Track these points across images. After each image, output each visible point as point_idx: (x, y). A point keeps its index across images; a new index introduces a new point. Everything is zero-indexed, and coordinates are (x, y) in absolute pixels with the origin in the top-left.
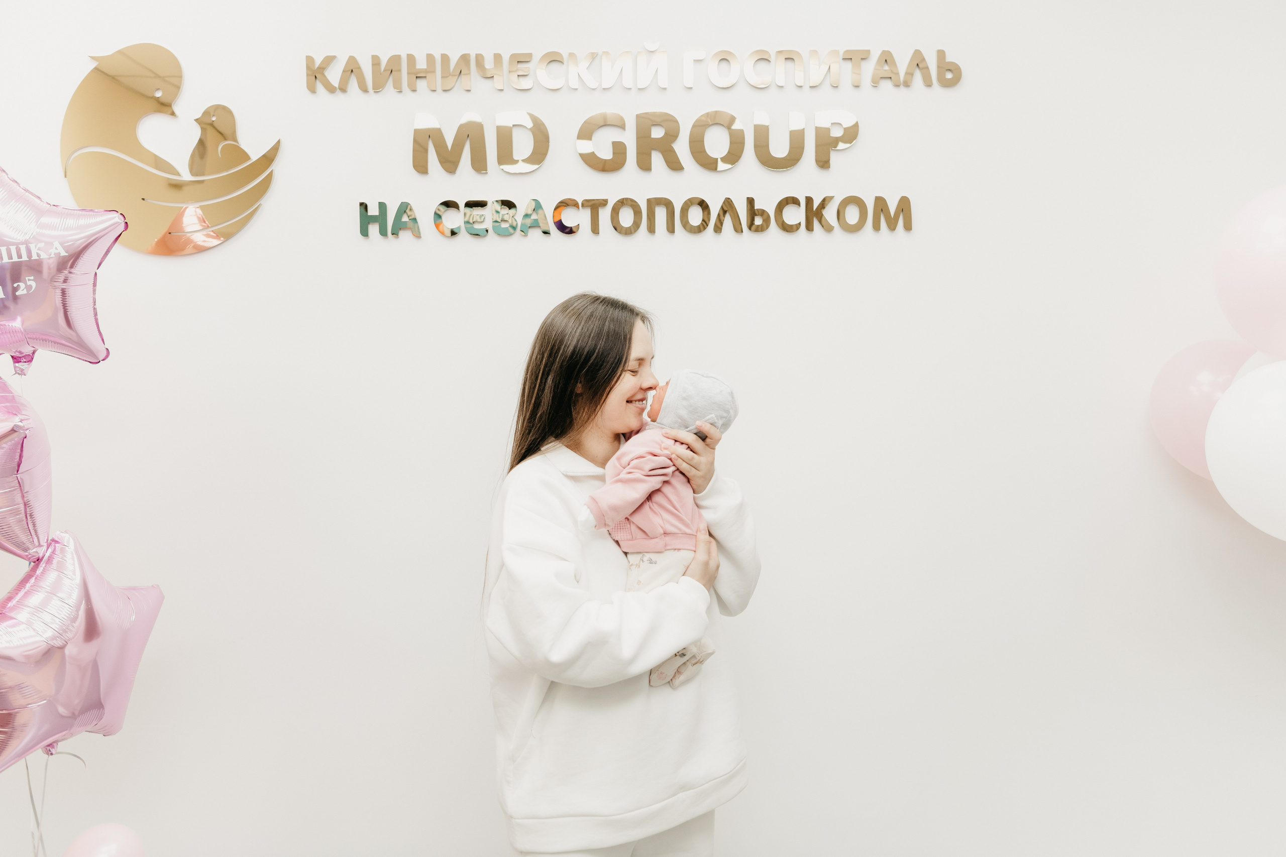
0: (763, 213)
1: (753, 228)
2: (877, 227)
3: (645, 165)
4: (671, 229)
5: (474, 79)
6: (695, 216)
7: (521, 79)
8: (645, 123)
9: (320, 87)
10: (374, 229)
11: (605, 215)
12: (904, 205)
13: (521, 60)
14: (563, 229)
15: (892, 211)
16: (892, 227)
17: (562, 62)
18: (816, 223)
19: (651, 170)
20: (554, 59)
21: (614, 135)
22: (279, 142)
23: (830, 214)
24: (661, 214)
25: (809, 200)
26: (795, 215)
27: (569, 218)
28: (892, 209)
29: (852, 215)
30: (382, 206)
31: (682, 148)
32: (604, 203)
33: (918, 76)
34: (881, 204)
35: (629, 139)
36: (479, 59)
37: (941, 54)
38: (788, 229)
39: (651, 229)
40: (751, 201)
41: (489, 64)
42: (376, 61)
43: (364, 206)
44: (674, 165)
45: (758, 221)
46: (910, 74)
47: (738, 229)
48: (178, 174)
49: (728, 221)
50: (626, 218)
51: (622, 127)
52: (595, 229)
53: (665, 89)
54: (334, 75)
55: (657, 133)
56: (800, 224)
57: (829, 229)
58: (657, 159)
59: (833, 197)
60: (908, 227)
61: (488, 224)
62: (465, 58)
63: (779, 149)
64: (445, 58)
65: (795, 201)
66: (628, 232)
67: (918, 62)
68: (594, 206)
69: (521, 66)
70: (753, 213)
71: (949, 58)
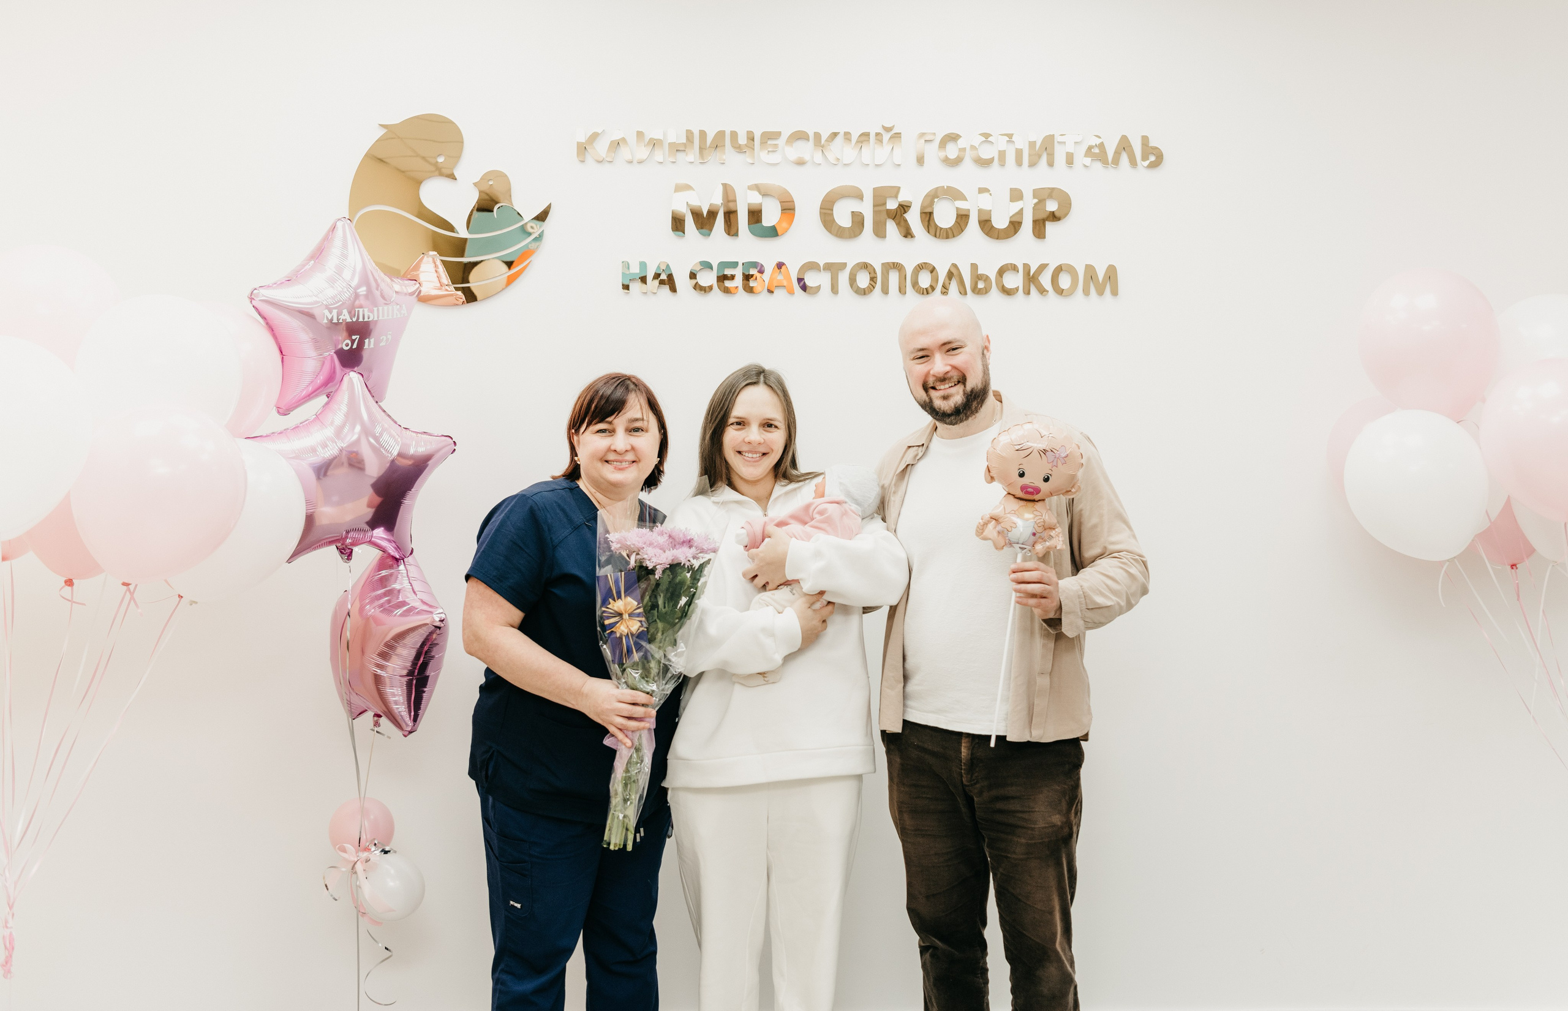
0: (986, 279)
1: (977, 290)
2: (1086, 292)
3: (880, 232)
4: (902, 290)
5: (729, 153)
6: (925, 280)
7: (770, 154)
8: (880, 196)
9: (589, 159)
10: (635, 287)
11: (844, 278)
12: (1112, 274)
13: (769, 137)
14: (804, 288)
15: (1101, 278)
16: (1101, 293)
17: (807, 139)
18: (1033, 290)
19: (885, 237)
20: (799, 136)
21: (853, 205)
22: (549, 207)
23: (1045, 280)
24: (894, 278)
25: (1027, 267)
26: (1013, 281)
27: (811, 280)
28: (1101, 275)
29: (1065, 282)
30: (643, 265)
31: (913, 218)
32: (844, 265)
33: (1124, 158)
34: (1090, 271)
35: (867, 209)
36: (734, 135)
37: (1145, 140)
38: (1007, 292)
39: (885, 291)
40: (974, 267)
41: (742, 140)
42: (640, 134)
43: (627, 266)
44: (908, 234)
45: (981, 285)
46: (1117, 154)
47: (963, 292)
48: (458, 233)
49: (954, 287)
50: (863, 281)
51: (860, 197)
52: (834, 289)
53: (899, 165)
54: (601, 147)
55: (892, 205)
56: (1017, 289)
57: (1042, 291)
58: (891, 227)
59: (1047, 265)
60: (1115, 293)
61: (738, 281)
62: (721, 135)
63: (1000, 222)
64: (703, 134)
65: (1014, 268)
66: (864, 292)
67: (1124, 145)
68: (834, 268)
69: (770, 142)
70: (977, 277)
71: (1152, 144)
